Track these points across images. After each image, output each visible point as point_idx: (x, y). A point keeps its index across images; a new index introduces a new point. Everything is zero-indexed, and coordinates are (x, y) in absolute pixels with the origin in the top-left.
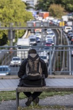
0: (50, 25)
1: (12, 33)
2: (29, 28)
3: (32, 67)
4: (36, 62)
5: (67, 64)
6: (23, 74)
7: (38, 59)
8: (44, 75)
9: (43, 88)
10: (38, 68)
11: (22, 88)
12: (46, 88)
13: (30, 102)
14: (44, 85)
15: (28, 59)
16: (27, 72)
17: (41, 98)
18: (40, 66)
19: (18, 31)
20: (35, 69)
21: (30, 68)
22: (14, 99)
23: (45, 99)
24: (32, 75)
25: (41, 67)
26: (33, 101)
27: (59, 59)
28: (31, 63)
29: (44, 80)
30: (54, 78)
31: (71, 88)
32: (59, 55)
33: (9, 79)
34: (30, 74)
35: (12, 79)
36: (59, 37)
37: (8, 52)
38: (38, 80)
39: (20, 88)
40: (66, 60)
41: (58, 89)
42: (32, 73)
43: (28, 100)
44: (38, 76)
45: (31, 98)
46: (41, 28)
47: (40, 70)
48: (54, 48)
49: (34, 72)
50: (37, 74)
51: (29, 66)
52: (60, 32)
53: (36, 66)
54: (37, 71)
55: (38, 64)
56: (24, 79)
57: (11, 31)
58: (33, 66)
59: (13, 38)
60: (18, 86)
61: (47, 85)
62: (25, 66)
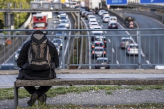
0: (63, 8)
1: (9, 18)
2: (34, 10)
3: (37, 53)
4: (42, 46)
5: (86, 59)
6: (24, 63)
7: (45, 42)
8: (54, 64)
9: (52, 81)
10: (45, 54)
11: (23, 81)
12: (56, 81)
13: (34, 101)
14: (54, 77)
15: (31, 41)
16: (30, 60)
17: (49, 97)
18: (48, 51)
19: (18, 15)
20: (41, 56)
21: (34, 54)
22: (11, 98)
23: (55, 98)
24: (37, 63)
25: (50, 53)
26: (38, 99)
27: (75, 53)
28: (35, 47)
29: (53, 70)
30: (67, 73)
31: (90, 81)
32: (75, 48)
33: (4, 75)
34: (33, 63)
35: (9, 74)
36: (76, 24)
37: (4, 44)
38: (44, 71)
39: (20, 81)
40: (84, 54)
41: (73, 81)
42: (36, 61)
43: (32, 97)
44: (45, 65)
45: (36, 95)
46: (51, 10)
47: (48, 57)
48: (70, 32)
49: (40, 60)
50: (44, 63)
51: (32, 51)
52: (76, 17)
53: (42, 51)
54: (44, 59)
55: (45, 48)
56: (25, 69)
57: (9, 14)
58: (39, 51)
59: (12, 24)
60: (17, 78)
61: (57, 77)
62: (27, 51)
